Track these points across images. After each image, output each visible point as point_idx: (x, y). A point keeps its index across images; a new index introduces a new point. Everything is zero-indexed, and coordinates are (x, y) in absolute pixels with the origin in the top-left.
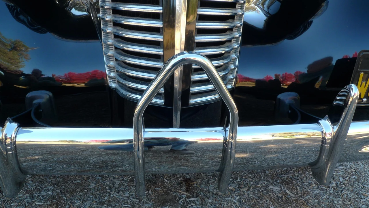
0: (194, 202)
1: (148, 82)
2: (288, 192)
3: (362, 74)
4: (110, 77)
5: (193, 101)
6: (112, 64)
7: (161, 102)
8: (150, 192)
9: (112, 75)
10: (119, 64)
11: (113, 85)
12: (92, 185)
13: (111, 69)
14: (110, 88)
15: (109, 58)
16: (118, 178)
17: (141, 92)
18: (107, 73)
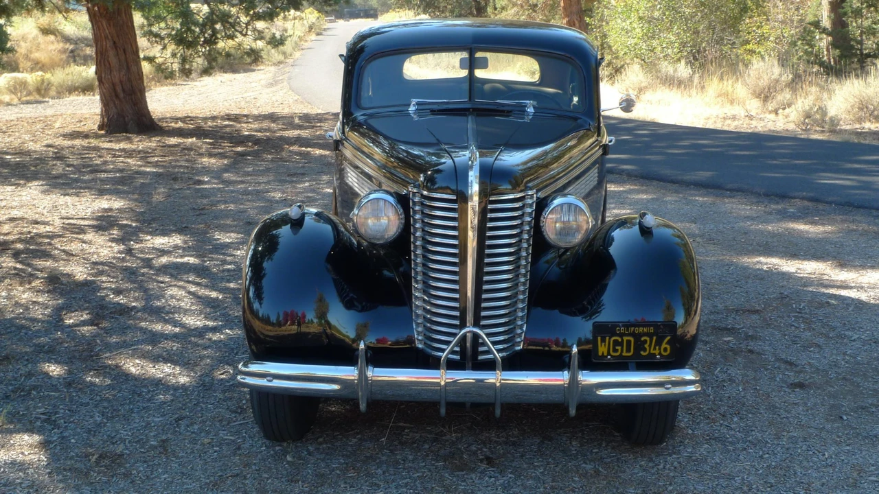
0: (493, 471)
1: (448, 343)
2: (600, 469)
3: (599, 338)
4: (418, 339)
5: (481, 357)
6: (420, 329)
7: (457, 357)
8: (447, 463)
9: (420, 338)
10: (426, 330)
11: (420, 346)
12: (384, 458)
13: (419, 333)
14: (418, 348)
15: (418, 324)
16: (411, 455)
17: (443, 350)
18: (416, 336)
